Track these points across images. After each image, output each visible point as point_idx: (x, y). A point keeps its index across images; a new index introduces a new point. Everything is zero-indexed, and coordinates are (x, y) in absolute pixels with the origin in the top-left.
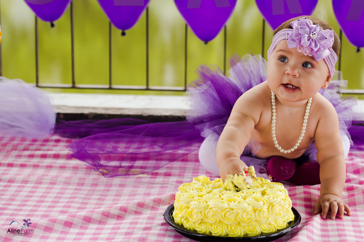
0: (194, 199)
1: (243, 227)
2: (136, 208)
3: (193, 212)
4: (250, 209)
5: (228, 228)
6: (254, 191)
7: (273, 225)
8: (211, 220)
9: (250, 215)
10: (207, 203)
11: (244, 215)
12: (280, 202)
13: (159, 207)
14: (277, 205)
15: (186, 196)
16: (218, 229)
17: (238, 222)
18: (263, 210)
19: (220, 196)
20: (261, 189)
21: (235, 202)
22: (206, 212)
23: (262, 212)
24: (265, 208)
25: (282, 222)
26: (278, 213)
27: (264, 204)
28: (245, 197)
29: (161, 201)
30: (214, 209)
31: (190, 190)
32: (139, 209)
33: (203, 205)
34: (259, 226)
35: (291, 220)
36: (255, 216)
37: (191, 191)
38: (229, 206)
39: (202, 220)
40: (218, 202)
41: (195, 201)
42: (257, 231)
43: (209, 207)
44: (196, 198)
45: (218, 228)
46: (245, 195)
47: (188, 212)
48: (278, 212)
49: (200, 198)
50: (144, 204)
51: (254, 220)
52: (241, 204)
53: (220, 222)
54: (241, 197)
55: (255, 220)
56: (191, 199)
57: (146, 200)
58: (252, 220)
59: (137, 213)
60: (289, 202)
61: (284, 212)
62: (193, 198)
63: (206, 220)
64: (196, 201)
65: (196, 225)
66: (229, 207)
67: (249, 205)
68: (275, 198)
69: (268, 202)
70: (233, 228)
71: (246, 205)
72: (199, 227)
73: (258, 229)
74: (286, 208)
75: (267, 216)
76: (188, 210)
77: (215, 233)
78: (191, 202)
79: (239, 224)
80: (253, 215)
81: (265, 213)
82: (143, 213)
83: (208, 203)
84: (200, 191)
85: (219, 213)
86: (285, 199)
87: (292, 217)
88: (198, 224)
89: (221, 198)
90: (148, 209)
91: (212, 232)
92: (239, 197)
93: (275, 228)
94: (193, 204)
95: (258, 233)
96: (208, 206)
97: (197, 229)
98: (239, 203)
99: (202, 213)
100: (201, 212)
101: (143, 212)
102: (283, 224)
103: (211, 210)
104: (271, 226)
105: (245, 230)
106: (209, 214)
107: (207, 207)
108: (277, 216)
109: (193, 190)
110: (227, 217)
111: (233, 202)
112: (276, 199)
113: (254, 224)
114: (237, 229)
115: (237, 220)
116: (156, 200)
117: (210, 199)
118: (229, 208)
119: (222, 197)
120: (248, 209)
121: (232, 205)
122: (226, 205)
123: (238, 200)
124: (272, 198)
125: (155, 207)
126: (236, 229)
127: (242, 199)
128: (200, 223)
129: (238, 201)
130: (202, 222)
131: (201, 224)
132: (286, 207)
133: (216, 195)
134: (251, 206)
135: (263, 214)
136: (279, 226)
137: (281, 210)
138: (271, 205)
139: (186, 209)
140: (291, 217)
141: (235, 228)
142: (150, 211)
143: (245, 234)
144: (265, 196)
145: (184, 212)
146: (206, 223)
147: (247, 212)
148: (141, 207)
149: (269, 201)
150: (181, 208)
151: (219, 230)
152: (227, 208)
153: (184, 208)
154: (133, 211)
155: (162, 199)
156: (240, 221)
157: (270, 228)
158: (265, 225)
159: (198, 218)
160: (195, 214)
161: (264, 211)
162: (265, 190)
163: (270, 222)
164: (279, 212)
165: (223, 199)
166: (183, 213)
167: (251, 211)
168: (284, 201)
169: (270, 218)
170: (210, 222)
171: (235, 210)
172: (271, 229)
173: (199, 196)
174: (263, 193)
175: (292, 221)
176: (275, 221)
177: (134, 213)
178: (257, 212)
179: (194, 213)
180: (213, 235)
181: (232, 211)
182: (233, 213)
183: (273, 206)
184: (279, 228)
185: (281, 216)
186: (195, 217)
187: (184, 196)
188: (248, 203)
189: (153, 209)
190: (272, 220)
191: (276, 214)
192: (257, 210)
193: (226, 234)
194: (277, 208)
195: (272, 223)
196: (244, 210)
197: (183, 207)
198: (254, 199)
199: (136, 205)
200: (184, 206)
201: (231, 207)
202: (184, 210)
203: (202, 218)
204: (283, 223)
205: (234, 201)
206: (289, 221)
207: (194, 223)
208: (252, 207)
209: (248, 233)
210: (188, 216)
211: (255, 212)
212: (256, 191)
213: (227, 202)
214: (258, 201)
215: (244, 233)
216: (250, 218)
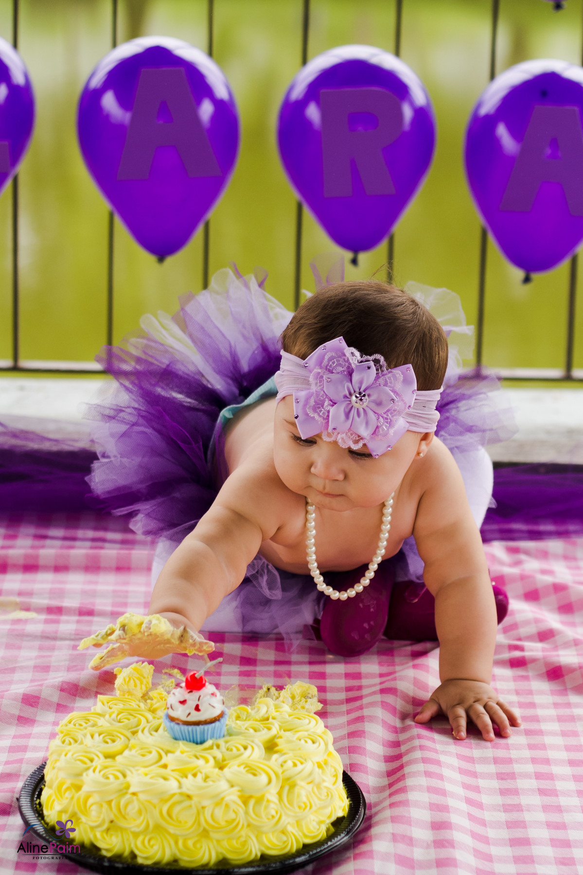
0: (94, 763)
1: (215, 842)
2: (21, 710)
3: (90, 801)
4: (232, 796)
5: (176, 842)
6: (244, 743)
7: (292, 833)
8: (135, 824)
9: (234, 811)
10: (124, 776)
11: (219, 813)
12: (311, 774)
13: (74, 703)
14: (303, 784)
15: (72, 755)
16: (152, 847)
17: (201, 829)
18: (265, 799)
19: (161, 757)
20: (265, 735)
21: (195, 775)
22: (123, 802)
23: (264, 803)
24: (272, 794)
25: (315, 823)
26: (305, 803)
27: (270, 782)
28: (224, 760)
29: (77, 690)
30: (142, 797)
31: (85, 736)
32: (28, 712)
33: (114, 784)
34: (257, 837)
35: (341, 814)
36: (246, 813)
37: (88, 741)
38: (180, 787)
39: (112, 822)
40: (151, 778)
41: (94, 771)
42: (251, 851)
43: (132, 790)
44: (100, 762)
45: (152, 842)
46: (223, 756)
47: (78, 799)
48: (304, 799)
49: (109, 762)
50: (38, 698)
51: (243, 825)
52: (211, 783)
53: (158, 828)
54: (212, 761)
55: (245, 825)
56: (85, 763)
57: (44, 687)
58: (238, 824)
59: (22, 720)
60: (336, 770)
61: (320, 799)
62: (92, 761)
63: (123, 824)
64: (97, 771)
65: (98, 835)
66: (178, 791)
67: (232, 786)
68: (298, 763)
69: (281, 776)
70: (190, 843)
71: (223, 785)
72: (104, 838)
73: (254, 845)
74: (326, 787)
75: (277, 813)
76: (77, 796)
77: (145, 855)
78: (84, 774)
79: (205, 833)
80: (241, 811)
81: (272, 805)
82: (38, 721)
83: (128, 779)
84: (109, 741)
85: (155, 807)
86: (326, 763)
87: (343, 805)
88: (103, 832)
89: (163, 762)
90: (48, 710)
91: (137, 852)
92: (207, 761)
93: (297, 841)
94: (90, 779)
95: (252, 857)
96: (128, 787)
97: (100, 844)
98: (206, 778)
99: (113, 804)
100: (109, 803)
101: (37, 719)
102: (318, 830)
103: (135, 797)
104: (288, 838)
105: (220, 850)
106: (130, 808)
107: (124, 790)
108: (304, 810)
109: (92, 736)
110: (174, 817)
111: (190, 777)
112: (300, 767)
113: (243, 833)
114: (201, 847)
115: (199, 824)
116: (65, 686)
117: (133, 767)
118: (181, 794)
119: (165, 760)
120: (227, 798)
121: (189, 783)
122: (172, 785)
123: (204, 771)
124: (290, 764)
125: (65, 704)
126: (198, 846)
127: (215, 767)
128: (108, 830)
129: (206, 774)
130: (112, 826)
131: (110, 832)
132: (326, 784)
133: (150, 752)
134: (236, 789)
135: (267, 807)
136: (306, 836)
137: (314, 793)
138: (288, 784)
139: (73, 791)
140: (341, 806)
141: (194, 844)
142: (54, 714)
143: (221, 857)
144: (275, 756)
145: (67, 798)
146: (121, 829)
147: (227, 805)
148: (32, 706)
149: (283, 772)
150: (59, 788)
151: (156, 848)
152: (174, 795)
153: (68, 789)
154: (12, 716)
155: (81, 684)
156: (207, 827)
157: (284, 842)
158: (271, 835)
159: (102, 817)
160: (94, 807)
161: (268, 801)
162: (275, 737)
163: (286, 827)
164: (308, 798)
165: (165, 766)
166: (65, 802)
167: (234, 802)
168: (320, 771)
169: (284, 818)
170: (133, 830)
171: (195, 799)
172: (286, 844)
173: (107, 757)
174: (271, 747)
175: (344, 817)
176: (298, 823)
177: (16, 721)
178: (252, 803)
179: (92, 805)
180: (140, 861)
181: (187, 803)
182: (190, 806)
183: (293, 786)
184: (308, 841)
185: (314, 808)
186: (94, 813)
187: (69, 755)
188: (229, 781)
189: (61, 709)
190: (289, 823)
191: (299, 807)
192: (251, 797)
193: (172, 859)
194: (303, 790)
195: (290, 828)
196: (219, 801)
197: (64, 787)
198: (244, 768)
199: (21, 700)
200: (68, 783)
201: (184, 790)
202: (67, 795)
203: (112, 817)
204: (318, 827)
205: (194, 772)
206: (334, 818)
207: (93, 828)
208: (239, 791)
209: (230, 856)
210: (76, 809)
211: (245, 803)
212: (253, 742)
213: (175, 774)
214: (255, 775)
215: (217, 856)
216: (234, 820)
